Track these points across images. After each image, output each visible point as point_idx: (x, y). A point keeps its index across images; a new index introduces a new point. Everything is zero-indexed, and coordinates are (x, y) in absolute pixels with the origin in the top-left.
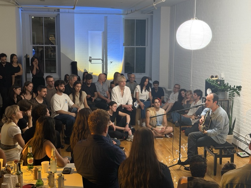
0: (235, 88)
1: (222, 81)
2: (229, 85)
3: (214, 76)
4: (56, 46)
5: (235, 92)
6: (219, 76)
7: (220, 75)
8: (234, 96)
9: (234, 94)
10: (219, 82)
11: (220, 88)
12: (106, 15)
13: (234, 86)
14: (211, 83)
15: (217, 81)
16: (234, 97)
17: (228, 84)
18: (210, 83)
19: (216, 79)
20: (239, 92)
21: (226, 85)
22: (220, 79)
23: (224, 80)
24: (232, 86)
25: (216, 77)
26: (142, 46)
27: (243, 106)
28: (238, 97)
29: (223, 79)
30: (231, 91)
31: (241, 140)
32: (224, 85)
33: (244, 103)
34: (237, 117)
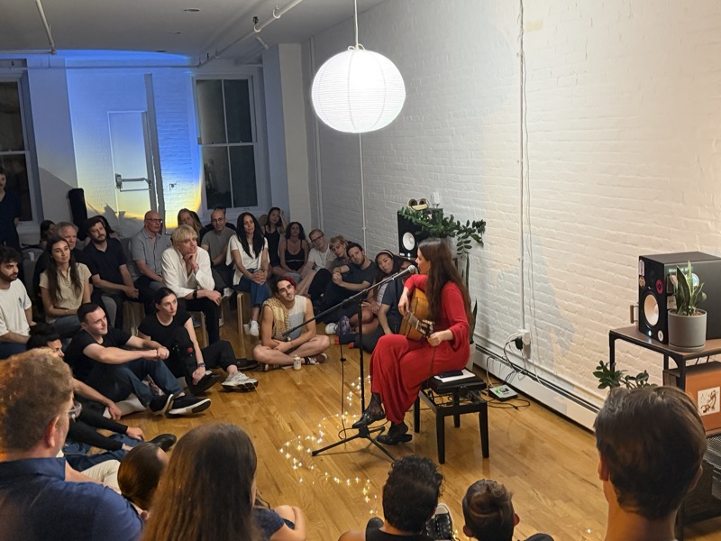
0: (470, 226)
1: (438, 213)
2: (455, 221)
3: (418, 200)
4: (27, 153)
5: (470, 238)
6: (428, 199)
7: (432, 197)
8: (470, 247)
9: (469, 242)
10: (430, 216)
11: (435, 230)
12: (149, 71)
13: (468, 223)
14: (411, 220)
15: (426, 211)
16: (468, 250)
17: (452, 218)
18: (409, 218)
19: (424, 206)
20: (480, 235)
21: (448, 220)
22: (431, 207)
23: (442, 210)
24: (463, 224)
25: (422, 203)
26: (243, 142)
27: (493, 269)
28: (479, 249)
29: (439, 207)
30: (461, 235)
31: (494, 356)
32: (444, 222)
33: (495, 263)
34: (479, 298)
